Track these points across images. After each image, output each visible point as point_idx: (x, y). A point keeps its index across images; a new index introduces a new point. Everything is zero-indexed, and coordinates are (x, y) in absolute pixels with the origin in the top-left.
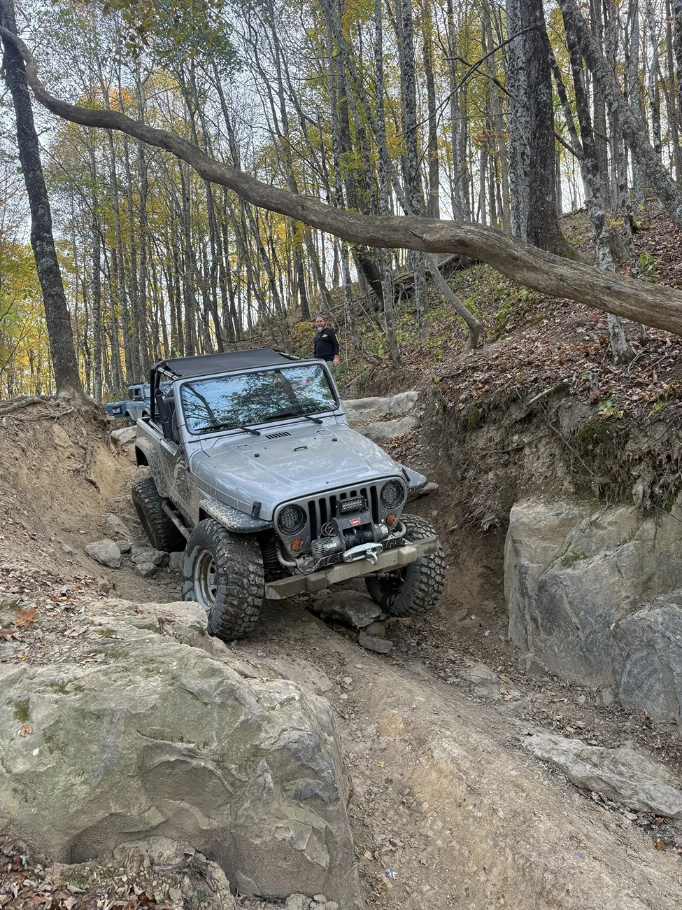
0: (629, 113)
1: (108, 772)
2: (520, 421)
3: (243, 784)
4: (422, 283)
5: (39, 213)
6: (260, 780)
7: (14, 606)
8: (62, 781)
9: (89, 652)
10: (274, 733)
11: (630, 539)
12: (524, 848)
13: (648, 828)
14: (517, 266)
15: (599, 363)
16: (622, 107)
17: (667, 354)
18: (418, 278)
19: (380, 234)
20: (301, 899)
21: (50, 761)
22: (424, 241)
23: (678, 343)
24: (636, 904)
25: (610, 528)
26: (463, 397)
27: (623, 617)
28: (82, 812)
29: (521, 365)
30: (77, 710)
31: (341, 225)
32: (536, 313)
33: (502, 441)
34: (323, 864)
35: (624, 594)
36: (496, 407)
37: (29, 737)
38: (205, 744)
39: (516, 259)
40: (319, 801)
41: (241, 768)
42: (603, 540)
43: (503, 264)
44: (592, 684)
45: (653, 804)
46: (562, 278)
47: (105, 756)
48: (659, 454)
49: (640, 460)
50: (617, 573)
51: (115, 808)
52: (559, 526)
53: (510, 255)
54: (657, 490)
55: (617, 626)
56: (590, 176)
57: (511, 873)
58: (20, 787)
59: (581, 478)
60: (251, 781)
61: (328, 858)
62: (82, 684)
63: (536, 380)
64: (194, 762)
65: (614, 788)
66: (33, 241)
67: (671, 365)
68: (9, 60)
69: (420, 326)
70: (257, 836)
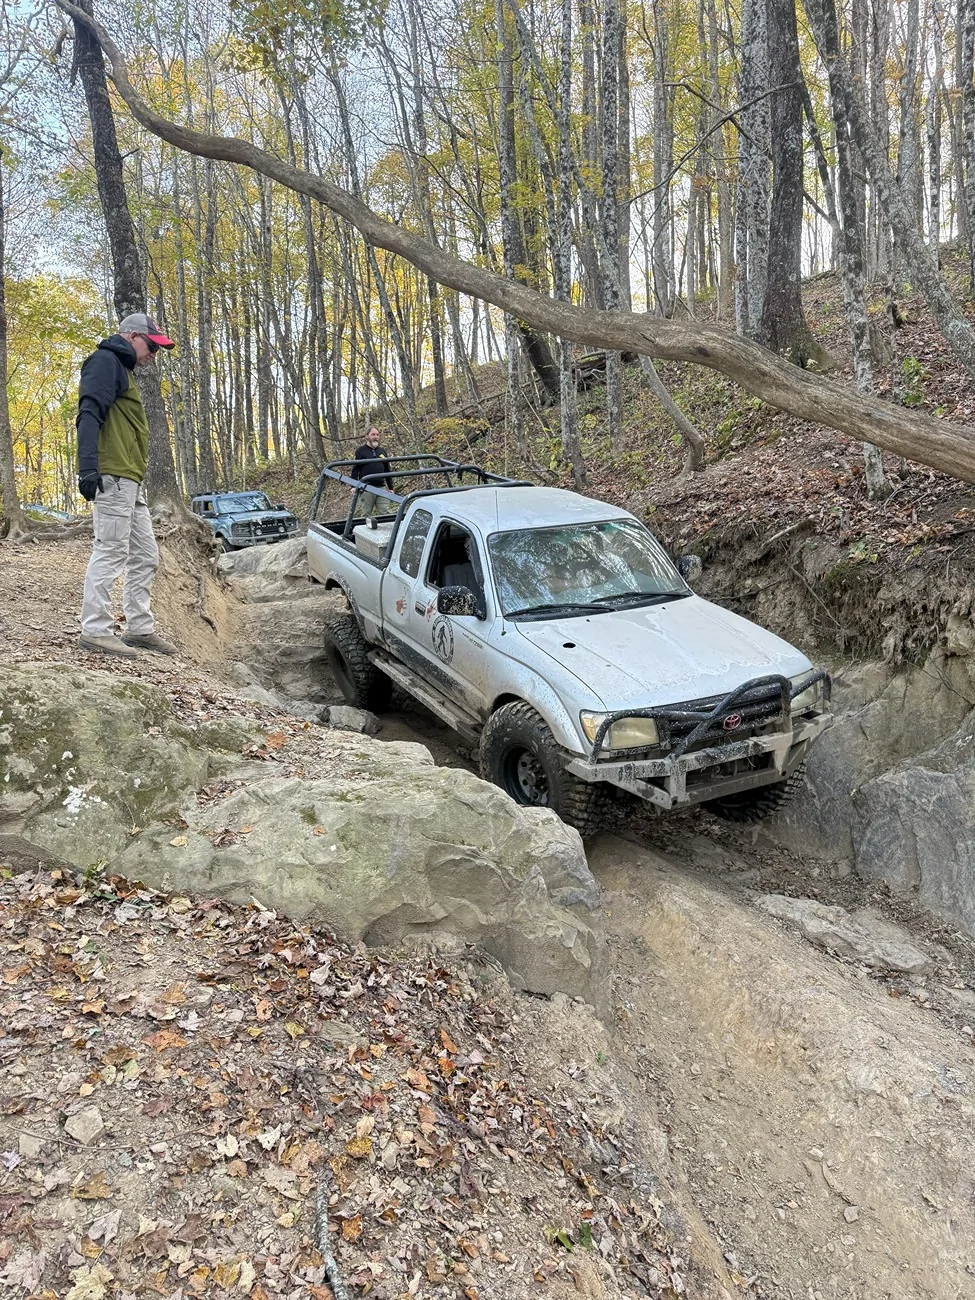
0: (901, 205)
1: (400, 867)
2: (755, 562)
3: (519, 884)
4: (615, 374)
5: (126, 265)
6: (534, 881)
7: (259, 730)
8: (360, 873)
9: (354, 771)
10: (542, 844)
11: (877, 697)
12: (760, 986)
13: (884, 979)
14: (765, 382)
15: (851, 498)
16: (894, 197)
17: (929, 491)
18: (611, 368)
19: (601, 332)
20: (565, 997)
21: (348, 856)
22: (656, 346)
23: (942, 478)
24: (870, 1026)
25: (854, 686)
26: (684, 531)
27: (866, 782)
28: (378, 900)
29: (757, 496)
30: (363, 815)
31: (553, 318)
32: (771, 427)
33: (732, 586)
34: (586, 965)
35: (868, 758)
36: (727, 545)
37: (323, 836)
38: (485, 848)
40: (583, 908)
41: (515, 871)
42: (846, 699)
43: (748, 379)
44: (828, 857)
45: (888, 959)
46: (816, 400)
47: (396, 854)
48: (914, 604)
49: (893, 610)
50: (860, 735)
51: (407, 899)
54: (910, 643)
55: (859, 791)
56: (852, 275)
57: (747, 1007)
58: (324, 876)
59: (825, 629)
60: (526, 882)
61: (589, 961)
62: (362, 794)
63: (776, 515)
64: (478, 862)
65: (849, 944)
66: (118, 303)
67: (933, 504)
68: (84, 53)
69: (612, 432)
70: (531, 932)
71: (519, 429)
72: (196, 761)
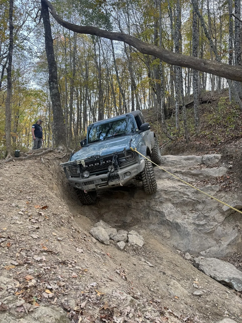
4: (198, 108)
5: (53, 71)
18: (196, 106)
66: (49, 82)
68: (43, 10)
69: (196, 125)
71: (164, 125)
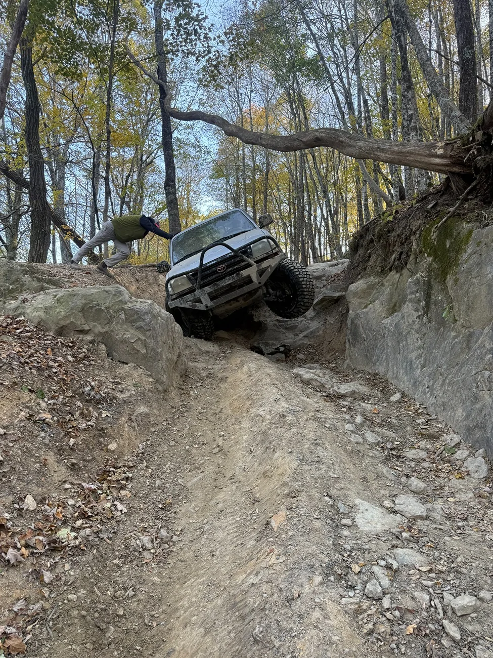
1: (72, 309)
3: (114, 317)
6: (120, 316)
8: (58, 310)
10: (131, 305)
20: (133, 365)
22: (303, 142)
25: (386, 284)
28: (62, 319)
34: (143, 353)
38: (104, 303)
39: (342, 142)
40: (143, 330)
41: (114, 312)
42: (383, 292)
45: (338, 390)
47: (72, 305)
50: (382, 306)
51: (73, 320)
52: (367, 289)
53: (340, 141)
58: (46, 311)
60: (117, 316)
61: (145, 351)
64: (99, 308)
65: (322, 384)
70: (117, 335)
72: (35, 284)
